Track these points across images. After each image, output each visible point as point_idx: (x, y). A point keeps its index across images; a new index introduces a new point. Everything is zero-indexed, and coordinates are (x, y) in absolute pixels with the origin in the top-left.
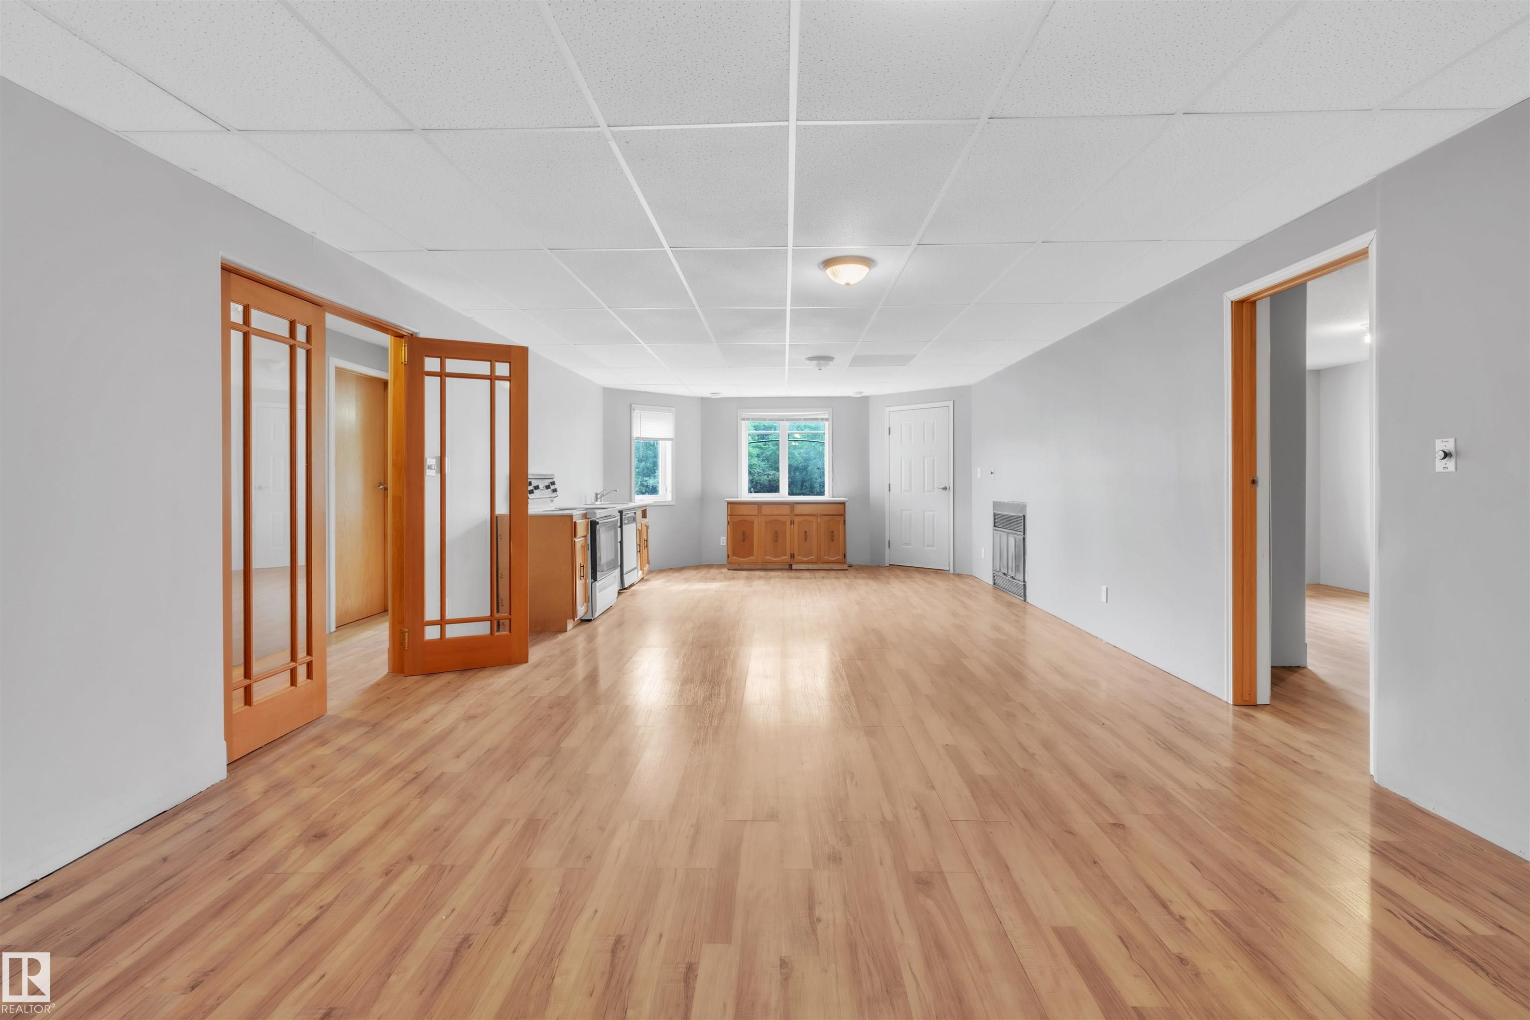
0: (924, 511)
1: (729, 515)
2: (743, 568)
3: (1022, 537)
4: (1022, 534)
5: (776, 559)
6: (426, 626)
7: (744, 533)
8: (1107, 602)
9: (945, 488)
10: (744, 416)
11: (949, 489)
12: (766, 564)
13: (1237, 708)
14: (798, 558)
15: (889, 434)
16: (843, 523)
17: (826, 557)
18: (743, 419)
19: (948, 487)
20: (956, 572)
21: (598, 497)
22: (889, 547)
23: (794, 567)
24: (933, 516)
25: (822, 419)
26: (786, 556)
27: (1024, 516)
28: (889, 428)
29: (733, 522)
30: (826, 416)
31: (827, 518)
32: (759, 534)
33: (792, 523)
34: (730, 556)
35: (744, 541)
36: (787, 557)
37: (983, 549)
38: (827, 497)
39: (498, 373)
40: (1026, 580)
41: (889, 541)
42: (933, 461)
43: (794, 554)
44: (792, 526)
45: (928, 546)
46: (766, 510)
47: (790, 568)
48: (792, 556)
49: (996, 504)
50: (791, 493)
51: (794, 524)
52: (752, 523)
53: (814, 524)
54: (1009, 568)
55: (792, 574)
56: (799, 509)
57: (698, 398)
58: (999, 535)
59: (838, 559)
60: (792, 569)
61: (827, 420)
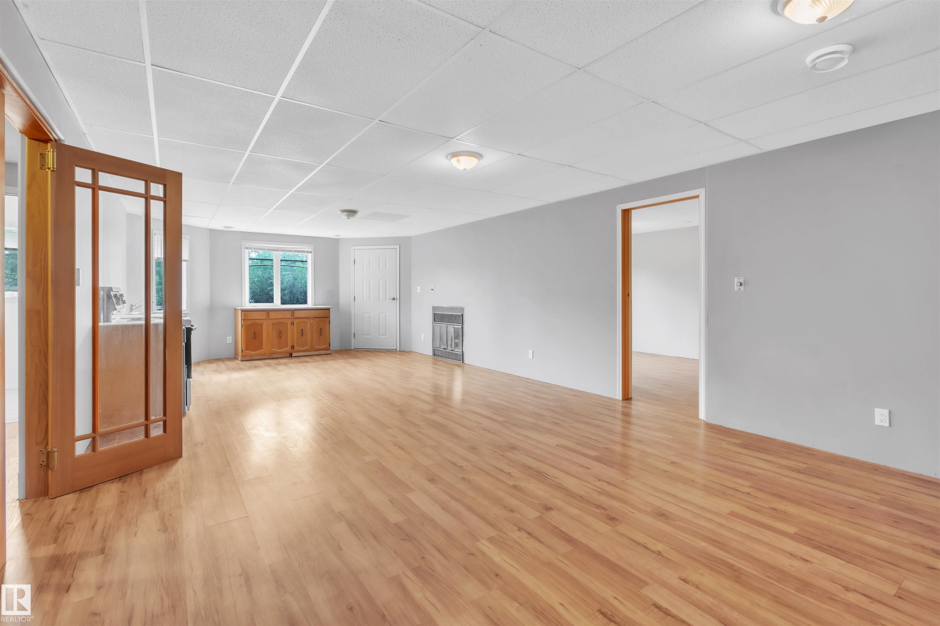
0: (379, 313)
1: (243, 320)
2: (253, 359)
3: (461, 327)
4: (461, 325)
5: (281, 350)
6: (76, 441)
7: (255, 333)
8: (533, 358)
9: (394, 299)
10: (247, 246)
11: (397, 299)
12: (272, 354)
13: (623, 401)
14: (296, 348)
15: (354, 264)
16: (329, 323)
17: (317, 346)
18: (247, 248)
19: (395, 298)
20: (401, 350)
21: (134, 307)
22: (354, 337)
23: (293, 355)
24: (386, 316)
25: (307, 252)
26: (288, 347)
27: (462, 314)
28: (354, 260)
29: (246, 325)
30: (310, 250)
31: (317, 320)
32: (267, 333)
33: (292, 324)
34: (244, 350)
35: (254, 338)
36: (288, 349)
37: (423, 335)
38: (310, 304)
39: (153, 193)
40: (464, 351)
41: (354, 333)
42: (386, 282)
43: (293, 346)
44: (292, 326)
45: (382, 335)
46: (273, 315)
47: (291, 356)
48: (293, 347)
49: (434, 308)
50: (283, 303)
51: (293, 325)
52: (262, 325)
53: (309, 324)
54: (448, 345)
55: (293, 360)
56: (297, 314)
57: (208, 229)
58: (439, 326)
59: (325, 347)
60: (292, 356)
61: (311, 252)
